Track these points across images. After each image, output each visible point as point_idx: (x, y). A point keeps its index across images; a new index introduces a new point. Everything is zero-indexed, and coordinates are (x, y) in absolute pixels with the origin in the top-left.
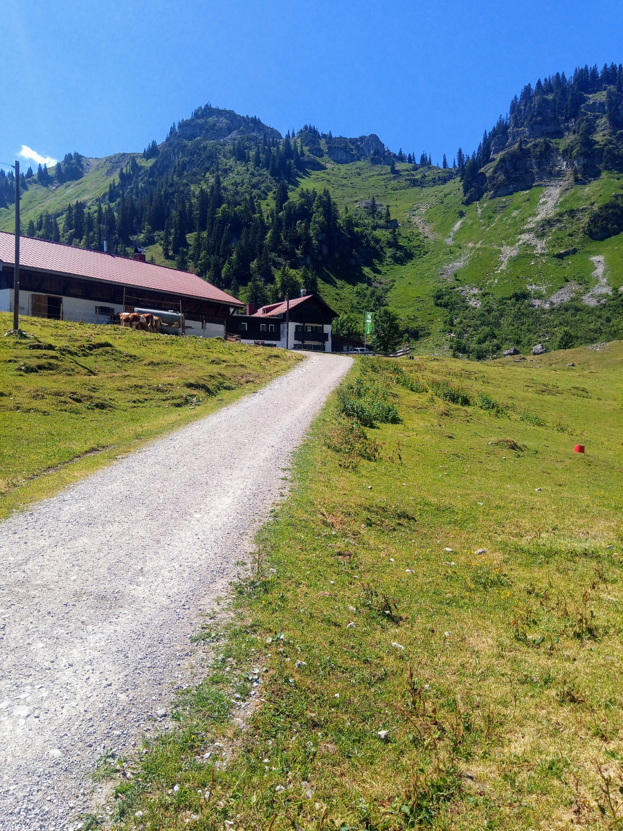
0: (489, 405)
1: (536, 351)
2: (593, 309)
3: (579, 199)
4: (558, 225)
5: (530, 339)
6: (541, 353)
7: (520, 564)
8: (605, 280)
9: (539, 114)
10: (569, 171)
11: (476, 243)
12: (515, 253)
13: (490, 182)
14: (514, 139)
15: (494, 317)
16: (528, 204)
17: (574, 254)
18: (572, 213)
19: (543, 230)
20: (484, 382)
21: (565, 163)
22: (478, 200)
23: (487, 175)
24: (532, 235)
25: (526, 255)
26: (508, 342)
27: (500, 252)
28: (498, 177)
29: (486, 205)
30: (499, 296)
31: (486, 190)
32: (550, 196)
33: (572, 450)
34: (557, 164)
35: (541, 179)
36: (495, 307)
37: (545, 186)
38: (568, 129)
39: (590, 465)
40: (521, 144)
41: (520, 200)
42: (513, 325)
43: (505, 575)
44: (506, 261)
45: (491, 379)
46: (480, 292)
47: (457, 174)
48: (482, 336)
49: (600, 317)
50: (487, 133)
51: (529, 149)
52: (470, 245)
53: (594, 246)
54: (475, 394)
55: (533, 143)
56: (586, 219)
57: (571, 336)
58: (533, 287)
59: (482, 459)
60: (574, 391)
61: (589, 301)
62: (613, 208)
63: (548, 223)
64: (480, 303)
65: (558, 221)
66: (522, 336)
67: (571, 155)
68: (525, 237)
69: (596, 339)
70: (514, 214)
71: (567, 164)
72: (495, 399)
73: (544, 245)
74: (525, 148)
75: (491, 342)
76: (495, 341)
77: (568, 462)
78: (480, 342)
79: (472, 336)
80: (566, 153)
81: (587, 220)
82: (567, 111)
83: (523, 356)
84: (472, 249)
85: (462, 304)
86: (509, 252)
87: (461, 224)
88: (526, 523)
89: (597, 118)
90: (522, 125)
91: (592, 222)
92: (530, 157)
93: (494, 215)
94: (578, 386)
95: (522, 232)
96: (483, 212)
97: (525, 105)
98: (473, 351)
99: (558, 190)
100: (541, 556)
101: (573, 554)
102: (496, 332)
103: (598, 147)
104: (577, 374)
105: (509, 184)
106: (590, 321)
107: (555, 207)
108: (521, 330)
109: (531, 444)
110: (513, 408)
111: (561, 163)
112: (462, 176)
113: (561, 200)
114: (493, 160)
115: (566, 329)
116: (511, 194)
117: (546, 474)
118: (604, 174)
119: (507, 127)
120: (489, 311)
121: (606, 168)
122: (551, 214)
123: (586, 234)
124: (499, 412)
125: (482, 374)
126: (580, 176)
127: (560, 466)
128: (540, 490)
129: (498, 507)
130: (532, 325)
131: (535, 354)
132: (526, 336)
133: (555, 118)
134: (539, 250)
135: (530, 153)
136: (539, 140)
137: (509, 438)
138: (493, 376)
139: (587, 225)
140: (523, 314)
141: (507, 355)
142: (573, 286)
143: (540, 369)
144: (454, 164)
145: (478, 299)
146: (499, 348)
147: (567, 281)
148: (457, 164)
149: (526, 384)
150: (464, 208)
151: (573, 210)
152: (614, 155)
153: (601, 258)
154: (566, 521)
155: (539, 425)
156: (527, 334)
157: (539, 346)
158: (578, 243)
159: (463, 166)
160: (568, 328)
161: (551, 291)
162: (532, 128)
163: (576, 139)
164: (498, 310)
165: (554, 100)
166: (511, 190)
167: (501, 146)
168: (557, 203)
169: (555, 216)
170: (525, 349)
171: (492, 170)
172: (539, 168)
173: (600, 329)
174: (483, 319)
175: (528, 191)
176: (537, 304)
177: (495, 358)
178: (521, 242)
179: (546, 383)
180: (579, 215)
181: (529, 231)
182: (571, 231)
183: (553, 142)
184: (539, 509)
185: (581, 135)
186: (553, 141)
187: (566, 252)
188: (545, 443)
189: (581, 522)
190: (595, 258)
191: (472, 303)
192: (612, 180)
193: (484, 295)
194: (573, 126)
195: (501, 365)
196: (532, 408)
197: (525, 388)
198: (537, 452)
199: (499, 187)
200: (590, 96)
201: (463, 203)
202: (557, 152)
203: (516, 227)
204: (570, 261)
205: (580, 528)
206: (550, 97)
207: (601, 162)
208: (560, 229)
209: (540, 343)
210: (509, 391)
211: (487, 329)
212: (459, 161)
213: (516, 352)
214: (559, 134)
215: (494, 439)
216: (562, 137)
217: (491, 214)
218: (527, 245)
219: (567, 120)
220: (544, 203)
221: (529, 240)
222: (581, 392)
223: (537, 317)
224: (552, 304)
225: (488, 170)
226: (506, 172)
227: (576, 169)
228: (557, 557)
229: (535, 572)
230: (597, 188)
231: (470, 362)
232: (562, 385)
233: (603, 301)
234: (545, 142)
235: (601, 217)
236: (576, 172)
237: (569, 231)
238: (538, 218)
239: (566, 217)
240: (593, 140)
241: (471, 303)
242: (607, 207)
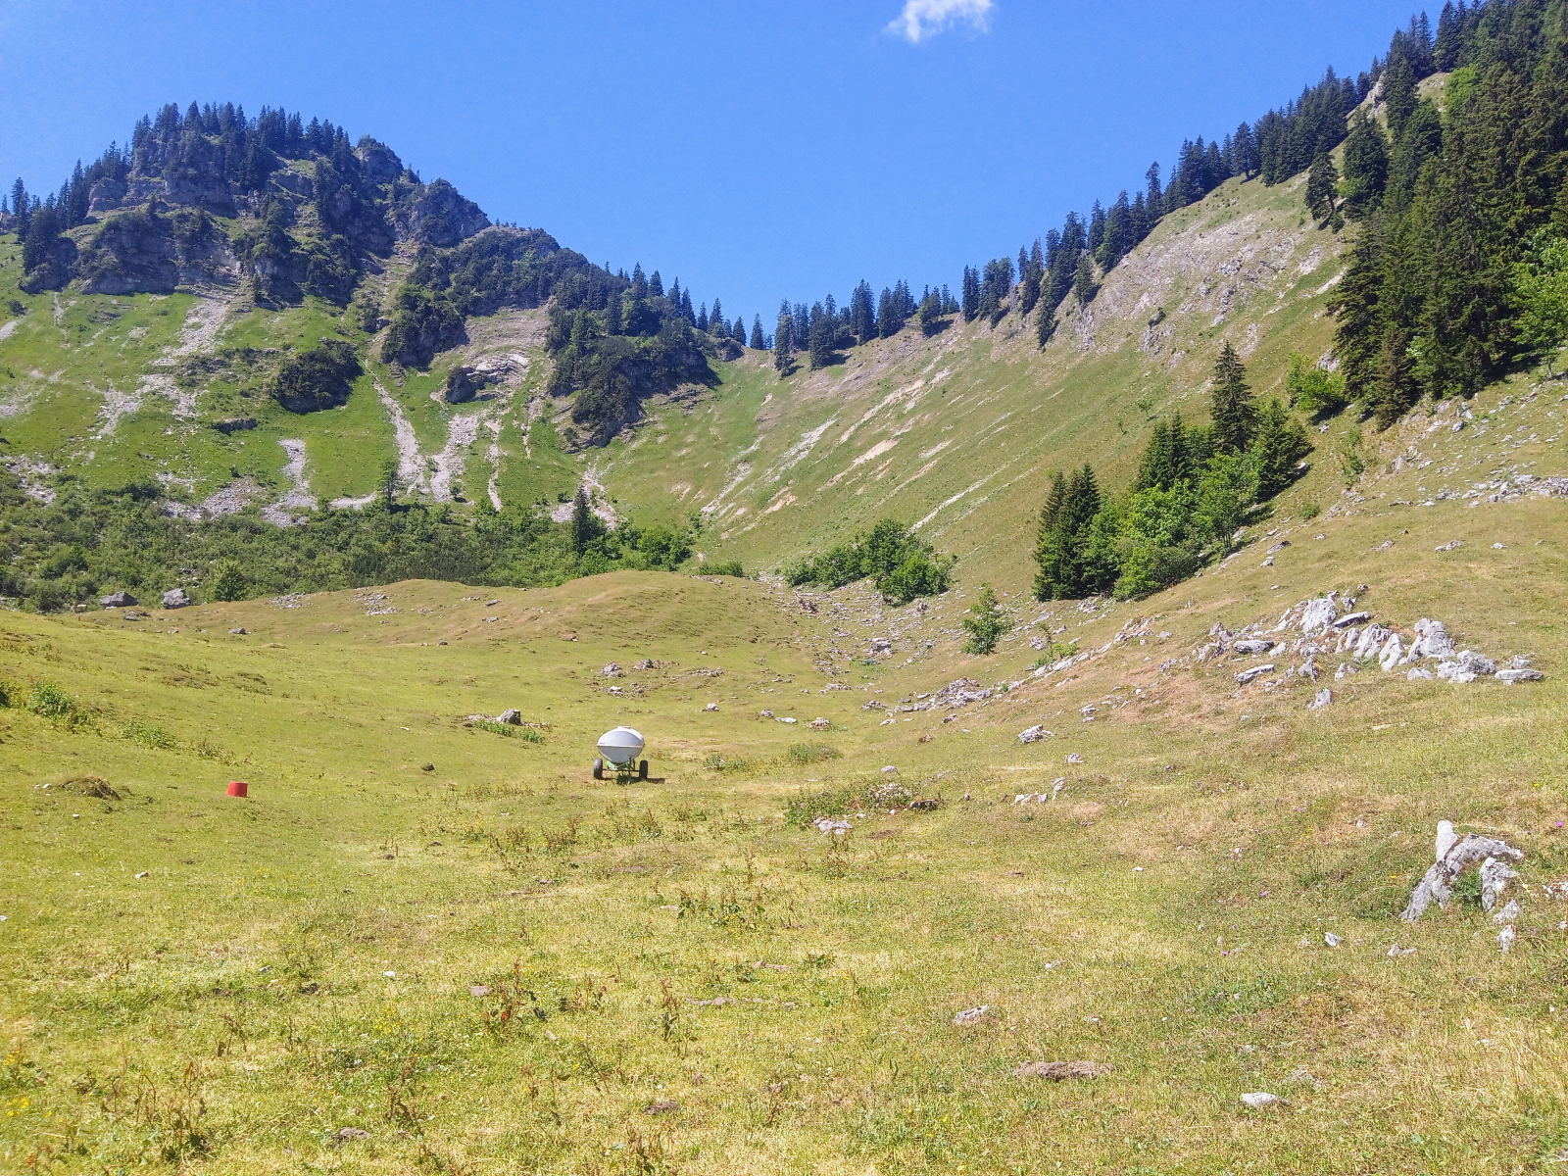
0: (55, 706)
1: (172, 602)
2: (283, 533)
3: (262, 333)
4: (222, 371)
5: (161, 577)
6: (181, 605)
7: (73, 1035)
8: (306, 484)
9: (191, 164)
10: (246, 281)
11: (49, 373)
12: (134, 407)
13: (86, 261)
14: (139, 193)
15: (86, 527)
16: (163, 320)
17: (251, 429)
18: (249, 355)
19: (191, 374)
20: (48, 657)
21: (238, 264)
22: (57, 288)
23: (80, 246)
24: (170, 380)
25: (156, 414)
26: (112, 579)
27: (101, 400)
28: (103, 256)
29: (74, 302)
30: (96, 486)
31: (76, 274)
32: (207, 315)
33: (223, 793)
34: (224, 261)
35: (192, 281)
36: (86, 506)
37: (199, 295)
38: (246, 206)
39: (255, 819)
40: (154, 206)
41: (148, 310)
42: (126, 547)
43: (30, 1065)
44: (114, 419)
45: (66, 653)
46: (54, 472)
47: (9, 227)
48: (54, 562)
49: (295, 548)
50: (83, 167)
51: (169, 222)
52: (36, 374)
53: (288, 420)
54: (25, 684)
55: (178, 211)
56: (274, 372)
57: (240, 578)
58: (170, 477)
59: (22, 820)
60: (240, 680)
61: (277, 518)
62: (323, 362)
63: (204, 364)
64: (54, 495)
65: (222, 363)
66: (144, 570)
67: (249, 252)
68: (156, 381)
69: (287, 587)
70: (135, 333)
71: (242, 266)
72: (70, 693)
73: (192, 403)
74: (161, 216)
75: (74, 577)
76: (85, 576)
77: (212, 816)
78: (50, 574)
79: (32, 560)
80: (242, 247)
81: (276, 374)
82: (245, 174)
83: (143, 609)
84: (39, 382)
85: (10, 492)
86: (121, 403)
87: (17, 328)
88: (101, 947)
89: (299, 202)
90: (158, 173)
91: (285, 378)
92: (171, 236)
93: (91, 326)
94: (247, 670)
95: (151, 371)
96: (67, 315)
97: (165, 140)
98: (32, 593)
99: (224, 309)
100: (123, 1010)
101: (193, 994)
102: (88, 557)
103: (300, 252)
104: (249, 648)
105: (127, 276)
106: (278, 553)
107: (217, 337)
108: (141, 557)
109: (140, 785)
110: (111, 712)
111: (230, 262)
112: (22, 234)
113: (229, 327)
114: (94, 221)
115: (231, 563)
116: (129, 293)
117: (163, 844)
118: (309, 301)
119: (122, 169)
120: (75, 513)
121: (312, 291)
122: (209, 349)
123: (274, 397)
124: (76, 722)
125: (44, 642)
126: (264, 293)
127: (195, 825)
128: (147, 875)
129: (44, 920)
130: (165, 549)
131: (168, 606)
132: (150, 570)
133: (222, 180)
134: (182, 411)
135: (171, 229)
136: (190, 210)
137: (90, 774)
138: (71, 646)
139: (276, 382)
140: (147, 527)
141: (109, 605)
142: (248, 486)
143: (177, 635)
144: (5, 205)
145: (49, 487)
146: (92, 590)
147: (236, 475)
148: (10, 206)
149: (143, 664)
150: (24, 299)
151: (252, 351)
152: (326, 273)
153: (300, 444)
154: (188, 932)
155: (163, 745)
156: (155, 567)
157: (177, 593)
158: (259, 411)
159: (25, 215)
160: (236, 563)
161: (204, 490)
162: (178, 185)
163: (260, 228)
164: (94, 514)
165: (222, 149)
166: (129, 287)
167: (111, 200)
168: (220, 331)
169: (216, 354)
170: (149, 596)
171: (90, 239)
172: (188, 261)
173: (295, 568)
174: (58, 527)
175: (164, 298)
176: (176, 511)
177: (82, 610)
178: (147, 388)
179: (184, 664)
180: (262, 362)
181: (166, 371)
182: (245, 387)
183: (218, 221)
184: (135, 915)
185: (270, 222)
186: (219, 219)
187: (236, 423)
188: (172, 781)
189: (216, 929)
190: (289, 443)
191: (35, 492)
192: (322, 315)
193: (63, 480)
194: (255, 204)
195: (94, 625)
196: (151, 712)
197: (140, 673)
198: (151, 800)
199: (103, 276)
200: (288, 162)
201: (21, 288)
202: (225, 241)
203: (139, 359)
204: (242, 439)
205: (213, 940)
206: (215, 140)
207: (305, 279)
208: (225, 380)
209: (181, 585)
210: (105, 679)
211: (67, 550)
212: (16, 204)
213: (129, 601)
214: (229, 210)
215: (59, 777)
216: (234, 218)
217: (86, 323)
218: (158, 397)
219: (245, 190)
220: (196, 326)
221: (163, 389)
222: (252, 683)
223: (175, 537)
224: (206, 514)
225: (82, 237)
226: (121, 251)
227: (258, 279)
228: (155, 1006)
229: (104, 1045)
230: (296, 322)
231: (20, 614)
232: (216, 669)
233: (302, 521)
234: (202, 217)
235: (302, 372)
236: (257, 285)
237: (241, 386)
238: (183, 351)
239: (236, 360)
240: (290, 237)
241: (31, 492)
242: (312, 357)
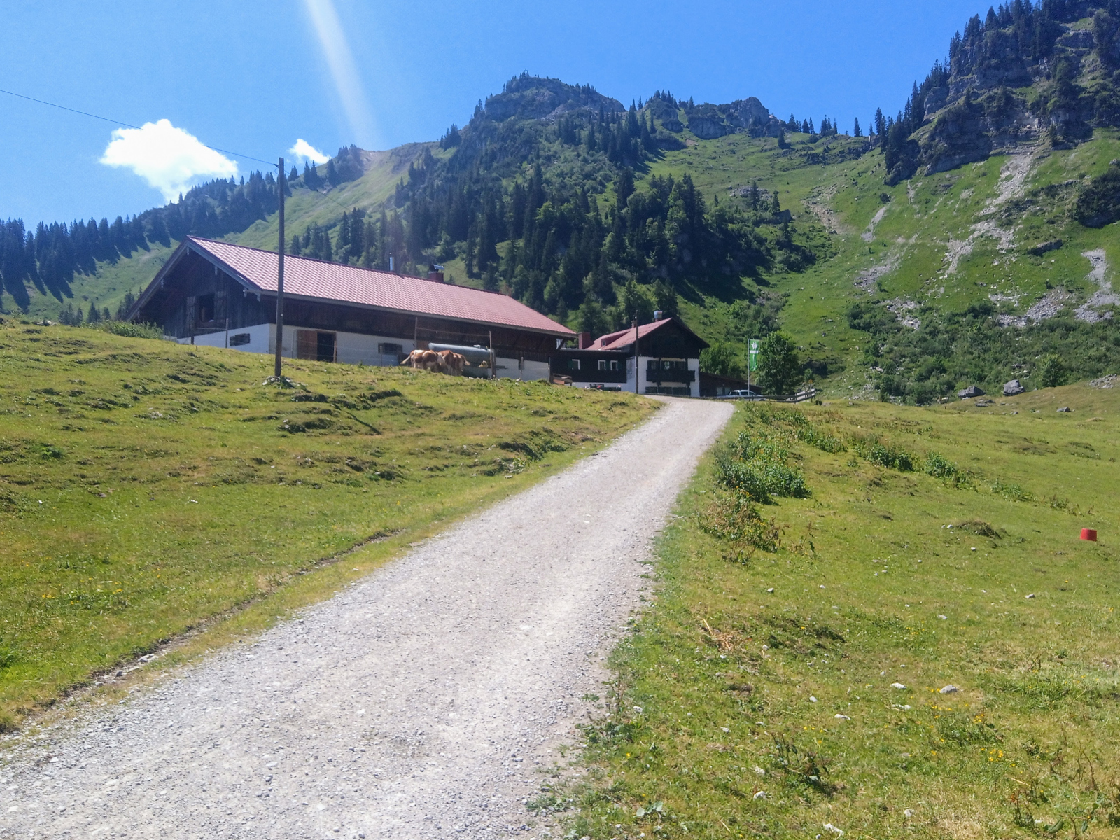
0: (943, 470)
1: (1010, 391)
2: (1092, 327)
3: (1060, 170)
4: (1032, 208)
5: (1000, 373)
6: (1017, 393)
7: (1013, 710)
8: (1109, 285)
9: (993, 55)
10: (1044, 132)
11: (909, 237)
12: (968, 250)
13: (926, 153)
14: (957, 91)
15: (942, 342)
16: (984, 179)
17: (1058, 248)
18: (1051, 190)
19: (1008, 216)
20: (932, 436)
21: (1036, 121)
22: (909, 177)
23: (921, 143)
24: (992, 224)
25: (985, 252)
26: (964, 378)
27: (945, 249)
28: (937, 145)
29: (921, 184)
30: (947, 312)
31: (920, 163)
32: (1016, 168)
33: (1078, 537)
34: (1024, 122)
35: (1002, 144)
36: (941, 327)
37: (1008, 154)
38: (1038, 73)
39: (1107, 559)
40: (968, 98)
41: (973, 174)
42: (972, 354)
43: (991, 726)
44: (955, 262)
45: (943, 432)
46: (918, 307)
47: (875, 144)
48: (923, 370)
49: (1104, 338)
50: (918, 85)
51: (981, 105)
52: (900, 240)
53: (1088, 235)
54: (920, 454)
55: (987, 95)
56: (1073, 198)
57: (1061, 368)
58: (999, 297)
59: (938, 549)
60: (1073, 449)
61: (1086, 316)
62: (1115, 180)
63: (1017, 205)
64: (919, 323)
65: (1031, 202)
66: (986, 369)
67: (1045, 109)
68: (983, 227)
69: (1100, 371)
70: (964, 195)
71: (1040, 122)
72: (951, 461)
73: (1011, 237)
74: (974, 102)
75: (938, 379)
76: (945, 377)
77: (1072, 555)
78: (921, 378)
79: (909, 370)
80: (1038, 107)
81: (1075, 200)
82: (1035, 48)
83: (989, 398)
84: (903, 246)
85: (891, 325)
86: (960, 248)
87: (886, 211)
88: (1016, 647)
89: (1081, 55)
90: (969, 71)
91: (1083, 201)
92: (983, 115)
93: (934, 197)
94: (1077, 440)
95: (978, 220)
96: (917, 194)
97: (972, 45)
98: (911, 392)
99: (1029, 159)
100: (1046, 698)
101: (1095, 695)
102: (946, 363)
103: (1086, 95)
104: (1076, 423)
105: (954, 154)
106: (1090, 344)
107: (1026, 182)
108: (984, 360)
109: (1014, 528)
110: (981, 474)
111: (1030, 121)
112: (883, 146)
113: (1034, 172)
114: (929, 121)
115: (1053, 357)
116: (958, 167)
117: (1040, 574)
118: (1098, 134)
119: (946, 76)
120: (934, 333)
121: (1101, 125)
122: (1020, 193)
123: (1076, 219)
124: (959, 481)
125: (927, 426)
126: (1060, 137)
127: (1062, 562)
128: (1034, 597)
129: (970, 623)
130: (1001, 351)
131: (1007, 394)
132: (991, 368)
133: (1018, 59)
134: (1004, 245)
135: (983, 110)
136: (995, 91)
137: (977, 519)
138: (945, 428)
139: (1075, 207)
140: (986, 337)
141: (965, 396)
142: (1061, 295)
143: (1017, 416)
144: (871, 130)
145: (916, 317)
146: (951, 387)
147: (1050, 287)
148: (875, 130)
149: (997, 439)
150: (888, 190)
151: (1053, 187)
152: (1111, 105)
153: (1099, 253)
154: (1079, 644)
155: (1023, 499)
156: (994, 366)
157: (1013, 383)
158: (1063, 233)
159: (884, 133)
160: (1057, 356)
161: (1026, 303)
162: (985, 76)
163: (1051, 87)
164: (947, 332)
165: (1015, 35)
166: (956, 162)
167: (939, 102)
168: (1027, 177)
169: (1026, 196)
170: (992, 388)
171: (927, 135)
172: (998, 129)
173: (1105, 356)
174: (924, 345)
175: (982, 163)
176: (1006, 322)
177: (946, 402)
178: (976, 234)
179: (1028, 437)
180: (1062, 193)
181: (988, 218)
182: (1051, 216)
183: (1017, 93)
184: (1035, 626)
185: (1059, 80)
186: (1017, 90)
187: (1046, 246)
188: (1035, 526)
189: (1102, 645)
190: (1091, 254)
191: (907, 323)
192: (1111, 141)
193: (924, 311)
194: (1045, 68)
195: (956, 411)
196: (1010, 474)
197: (997, 445)
198: (1023, 540)
199: (938, 159)
200: (1069, 25)
201: (886, 183)
202: (1024, 106)
203: (969, 214)
204: (1052, 258)
205: (1102, 655)
206: (1009, 31)
207: (1092, 116)
208: (1034, 214)
209: (1015, 378)
210: (972, 450)
211: (931, 360)
212: (878, 127)
213: (978, 393)
214: (1025, 81)
215: (955, 520)
216: (1030, 85)
217: (930, 197)
218: (986, 238)
219: (1036, 60)
220: (1009, 178)
221: (988, 231)
222: (1082, 450)
223: (1007, 341)
224: (1029, 321)
225: (921, 136)
226: (949, 138)
227: (1053, 128)
228: (1069, 699)
229: (1037, 722)
230: (1088, 154)
231: (907, 407)
232: (1053, 440)
233: (1108, 316)
234: (1005, 93)
235: (1097, 194)
236: (1053, 133)
237: (1047, 216)
238: (1001, 199)
239: (1042, 197)
240: (1077, 86)
241: (904, 323)
242: (1104, 179)
